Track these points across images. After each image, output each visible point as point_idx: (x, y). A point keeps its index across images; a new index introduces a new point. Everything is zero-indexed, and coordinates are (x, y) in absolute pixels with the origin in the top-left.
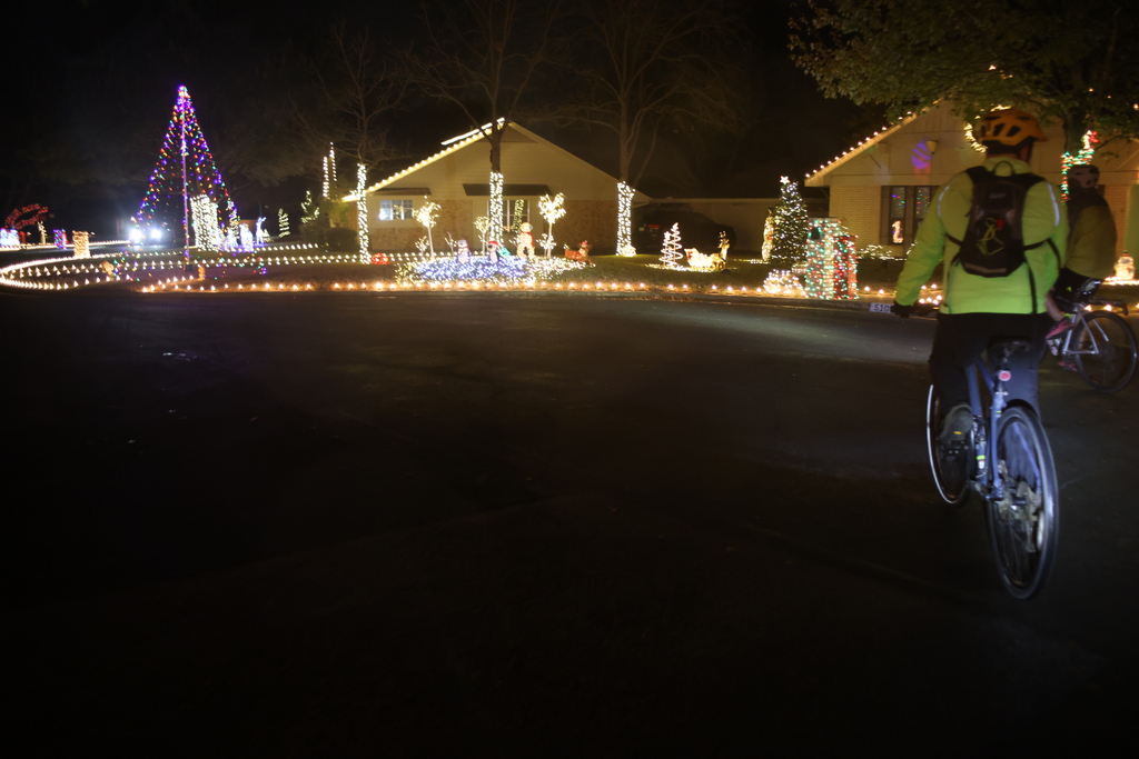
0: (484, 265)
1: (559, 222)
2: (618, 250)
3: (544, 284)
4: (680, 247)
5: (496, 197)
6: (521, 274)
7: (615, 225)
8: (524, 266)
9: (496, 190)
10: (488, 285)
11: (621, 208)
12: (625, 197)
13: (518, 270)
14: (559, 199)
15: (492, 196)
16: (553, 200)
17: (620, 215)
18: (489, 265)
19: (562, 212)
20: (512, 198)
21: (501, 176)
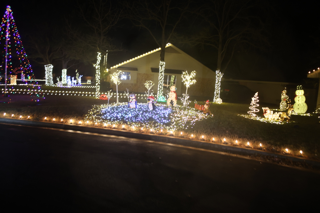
0: (144, 111)
1: (192, 86)
2: (214, 100)
3: (182, 133)
4: (258, 105)
5: (161, 72)
6: (166, 121)
7: (213, 90)
8: (169, 115)
9: (162, 69)
10: (142, 129)
11: (217, 82)
12: (219, 77)
13: (165, 118)
14: (193, 74)
15: (160, 72)
16: (189, 74)
17: (216, 85)
18: (146, 112)
19: (194, 81)
20: (170, 74)
21: (164, 63)
